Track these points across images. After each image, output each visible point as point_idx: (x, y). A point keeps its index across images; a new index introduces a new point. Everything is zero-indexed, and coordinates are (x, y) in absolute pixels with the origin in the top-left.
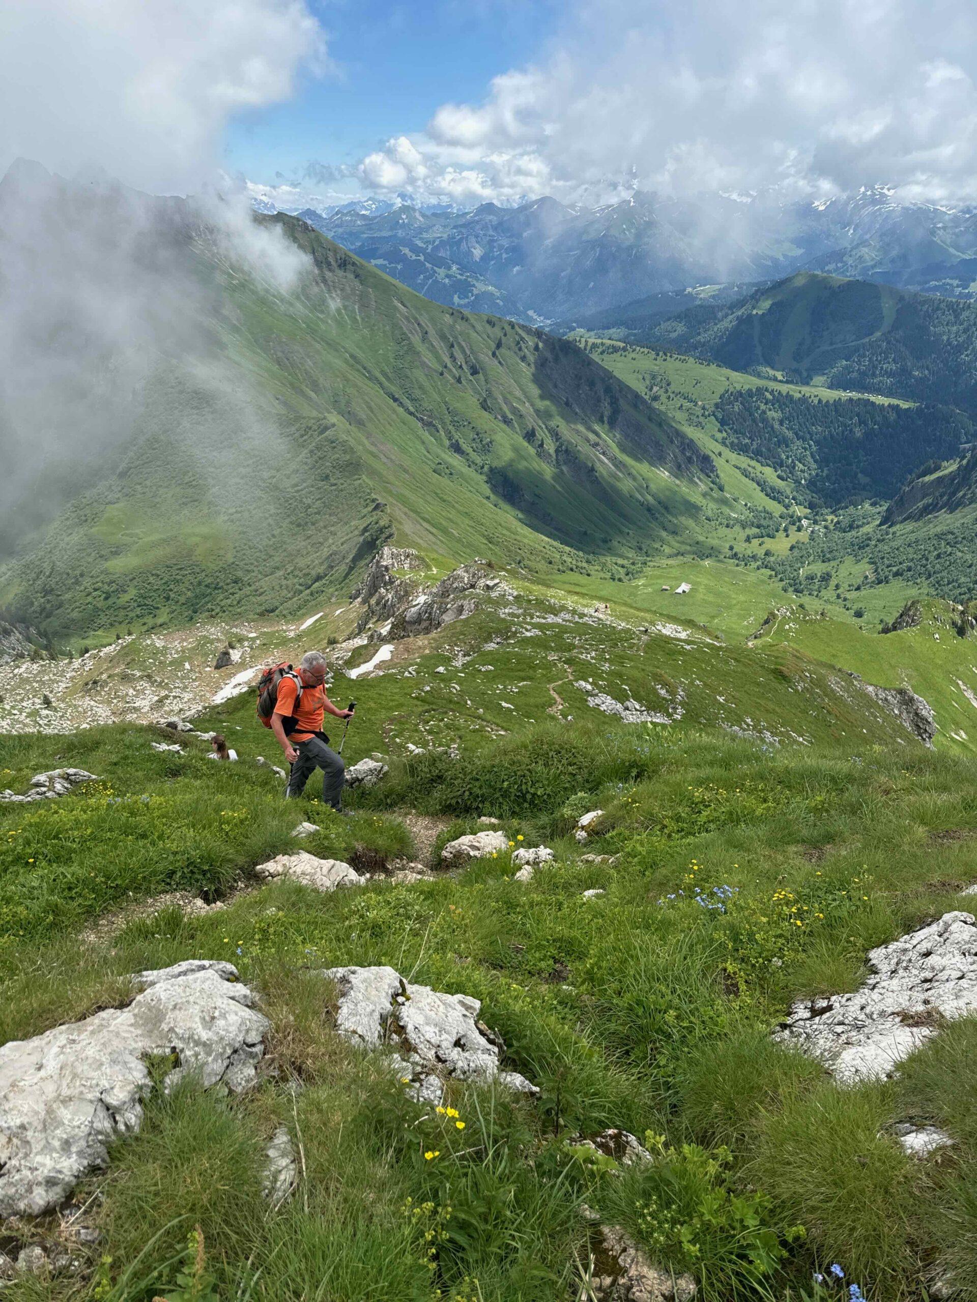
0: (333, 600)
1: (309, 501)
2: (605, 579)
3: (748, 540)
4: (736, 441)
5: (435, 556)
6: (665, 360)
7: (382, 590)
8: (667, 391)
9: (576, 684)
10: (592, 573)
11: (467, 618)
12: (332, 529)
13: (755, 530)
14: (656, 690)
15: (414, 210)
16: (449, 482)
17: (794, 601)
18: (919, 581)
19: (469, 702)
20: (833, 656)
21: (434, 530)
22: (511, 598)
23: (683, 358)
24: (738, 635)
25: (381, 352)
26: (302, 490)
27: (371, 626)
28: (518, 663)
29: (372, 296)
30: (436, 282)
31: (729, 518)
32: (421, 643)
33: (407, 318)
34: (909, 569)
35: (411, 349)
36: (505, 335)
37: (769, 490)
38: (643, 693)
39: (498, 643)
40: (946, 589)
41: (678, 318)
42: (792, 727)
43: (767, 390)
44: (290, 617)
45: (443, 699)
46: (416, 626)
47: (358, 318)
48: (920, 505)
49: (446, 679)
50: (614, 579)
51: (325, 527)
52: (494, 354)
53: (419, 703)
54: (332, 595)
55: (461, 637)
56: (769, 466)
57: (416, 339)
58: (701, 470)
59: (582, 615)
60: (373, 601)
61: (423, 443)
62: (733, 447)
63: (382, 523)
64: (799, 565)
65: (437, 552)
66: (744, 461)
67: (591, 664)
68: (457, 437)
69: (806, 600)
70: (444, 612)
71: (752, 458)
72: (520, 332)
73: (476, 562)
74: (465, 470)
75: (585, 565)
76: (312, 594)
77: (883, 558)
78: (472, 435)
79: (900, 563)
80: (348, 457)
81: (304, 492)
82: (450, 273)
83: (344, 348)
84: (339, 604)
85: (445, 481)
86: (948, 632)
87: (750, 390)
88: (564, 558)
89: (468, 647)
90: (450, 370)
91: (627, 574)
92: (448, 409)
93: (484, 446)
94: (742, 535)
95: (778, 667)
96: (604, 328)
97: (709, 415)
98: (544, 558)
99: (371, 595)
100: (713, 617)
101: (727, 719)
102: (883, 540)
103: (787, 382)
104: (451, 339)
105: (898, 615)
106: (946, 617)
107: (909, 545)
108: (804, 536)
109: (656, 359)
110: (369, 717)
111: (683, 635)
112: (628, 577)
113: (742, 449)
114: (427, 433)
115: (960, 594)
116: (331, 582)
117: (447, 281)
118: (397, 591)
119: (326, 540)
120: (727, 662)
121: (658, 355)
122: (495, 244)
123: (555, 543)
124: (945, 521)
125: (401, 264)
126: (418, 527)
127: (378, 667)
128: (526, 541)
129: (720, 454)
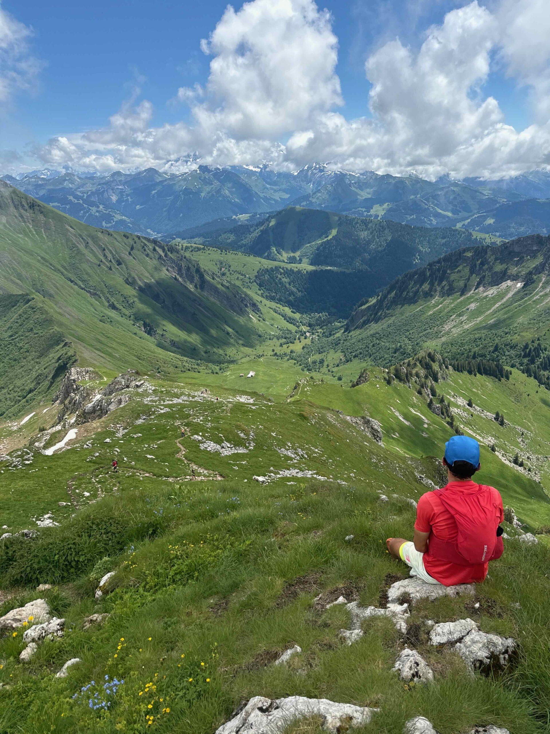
0: (42, 403)
1: (21, 345)
2: (209, 373)
3: (281, 345)
4: (268, 295)
5: (105, 370)
6: (226, 254)
7: (72, 394)
8: (229, 270)
9: (192, 438)
10: (201, 371)
11: (124, 406)
12: (38, 360)
13: (284, 340)
14: (238, 434)
15: (74, 175)
16: (110, 326)
17: (308, 376)
18: (366, 359)
19: (125, 459)
20: (330, 402)
21: (103, 355)
22: (151, 391)
23: (235, 252)
24: (283, 396)
25: (60, 255)
26: (15, 338)
27: (67, 417)
28: (157, 429)
29: (52, 223)
30: (91, 215)
31: (270, 335)
32: (95, 425)
33: (75, 235)
34: (361, 353)
35: (79, 252)
36: (135, 243)
37: (288, 319)
38: (231, 437)
39: (144, 419)
40: (379, 361)
41: (231, 232)
42: (311, 444)
43: (280, 267)
44: (13, 417)
45: (109, 459)
46: (93, 415)
47: (44, 236)
48: (362, 321)
49: (110, 446)
50: (213, 373)
51: (33, 359)
52: (130, 254)
53: (91, 464)
54: (41, 401)
55: (121, 418)
56: (286, 306)
57: (82, 247)
58: (253, 311)
59: (194, 397)
60: (67, 402)
61: (92, 305)
62: (267, 298)
63: (69, 354)
64: (308, 356)
65: (106, 368)
66: (273, 305)
67: (200, 424)
68: (113, 300)
69: (313, 374)
70: (110, 404)
71: (277, 303)
72: (144, 241)
73: (129, 372)
74: (120, 319)
75: (196, 367)
76: (27, 401)
77: (347, 349)
78: (122, 299)
79: (356, 351)
80: (44, 316)
81: (17, 340)
82: (98, 209)
83: (37, 253)
84: (46, 405)
85: (107, 326)
86: (383, 383)
87: (272, 268)
88: (184, 364)
89: (125, 424)
90: (104, 263)
91: (220, 370)
92: (105, 285)
93: (129, 305)
94: (278, 343)
95: (302, 412)
96: (191, 238)
97: (253, 282)
98: (172, 365)
99: (66, 398)
100: (268, 388)
101: (278, 445)
102: (346, 340)
103: (290, 263)
104: (103, 246)
105: (358, 377)
106: (381, 376)
107: (359, 341)
108: (308, 341)
109: (221, 254)
110: (57, 479)
111: (251, 401)
112: (221, 371)
113: (272, 299)
114: (94, 300)
115: (386, 363)
116: (39, 393)
117: (97, 214)
118: (81, 394)
119: (34, 367)
120: (275, 413)
121: (222, 251)
122: (124, 194)
123: (178, 356)
124: (374, 328)
125: (69, 205)
126: (93, 354)
127: (67, 444)
128: (161, 356)
129: (261, 302)
